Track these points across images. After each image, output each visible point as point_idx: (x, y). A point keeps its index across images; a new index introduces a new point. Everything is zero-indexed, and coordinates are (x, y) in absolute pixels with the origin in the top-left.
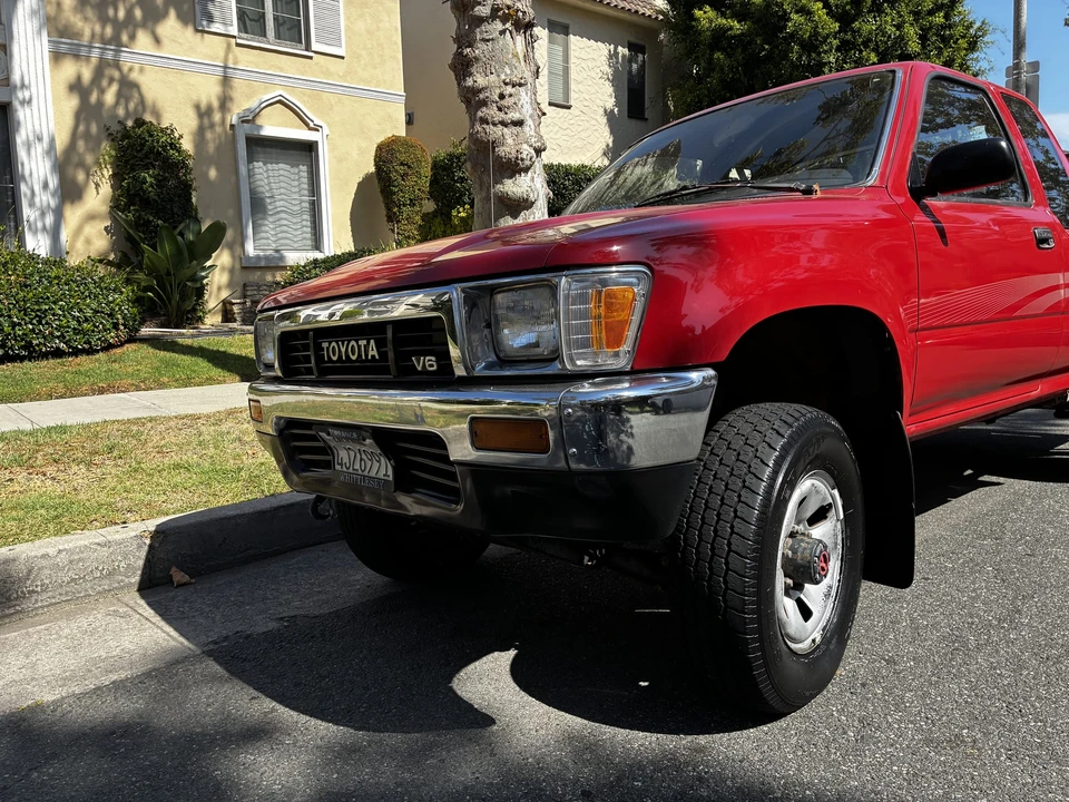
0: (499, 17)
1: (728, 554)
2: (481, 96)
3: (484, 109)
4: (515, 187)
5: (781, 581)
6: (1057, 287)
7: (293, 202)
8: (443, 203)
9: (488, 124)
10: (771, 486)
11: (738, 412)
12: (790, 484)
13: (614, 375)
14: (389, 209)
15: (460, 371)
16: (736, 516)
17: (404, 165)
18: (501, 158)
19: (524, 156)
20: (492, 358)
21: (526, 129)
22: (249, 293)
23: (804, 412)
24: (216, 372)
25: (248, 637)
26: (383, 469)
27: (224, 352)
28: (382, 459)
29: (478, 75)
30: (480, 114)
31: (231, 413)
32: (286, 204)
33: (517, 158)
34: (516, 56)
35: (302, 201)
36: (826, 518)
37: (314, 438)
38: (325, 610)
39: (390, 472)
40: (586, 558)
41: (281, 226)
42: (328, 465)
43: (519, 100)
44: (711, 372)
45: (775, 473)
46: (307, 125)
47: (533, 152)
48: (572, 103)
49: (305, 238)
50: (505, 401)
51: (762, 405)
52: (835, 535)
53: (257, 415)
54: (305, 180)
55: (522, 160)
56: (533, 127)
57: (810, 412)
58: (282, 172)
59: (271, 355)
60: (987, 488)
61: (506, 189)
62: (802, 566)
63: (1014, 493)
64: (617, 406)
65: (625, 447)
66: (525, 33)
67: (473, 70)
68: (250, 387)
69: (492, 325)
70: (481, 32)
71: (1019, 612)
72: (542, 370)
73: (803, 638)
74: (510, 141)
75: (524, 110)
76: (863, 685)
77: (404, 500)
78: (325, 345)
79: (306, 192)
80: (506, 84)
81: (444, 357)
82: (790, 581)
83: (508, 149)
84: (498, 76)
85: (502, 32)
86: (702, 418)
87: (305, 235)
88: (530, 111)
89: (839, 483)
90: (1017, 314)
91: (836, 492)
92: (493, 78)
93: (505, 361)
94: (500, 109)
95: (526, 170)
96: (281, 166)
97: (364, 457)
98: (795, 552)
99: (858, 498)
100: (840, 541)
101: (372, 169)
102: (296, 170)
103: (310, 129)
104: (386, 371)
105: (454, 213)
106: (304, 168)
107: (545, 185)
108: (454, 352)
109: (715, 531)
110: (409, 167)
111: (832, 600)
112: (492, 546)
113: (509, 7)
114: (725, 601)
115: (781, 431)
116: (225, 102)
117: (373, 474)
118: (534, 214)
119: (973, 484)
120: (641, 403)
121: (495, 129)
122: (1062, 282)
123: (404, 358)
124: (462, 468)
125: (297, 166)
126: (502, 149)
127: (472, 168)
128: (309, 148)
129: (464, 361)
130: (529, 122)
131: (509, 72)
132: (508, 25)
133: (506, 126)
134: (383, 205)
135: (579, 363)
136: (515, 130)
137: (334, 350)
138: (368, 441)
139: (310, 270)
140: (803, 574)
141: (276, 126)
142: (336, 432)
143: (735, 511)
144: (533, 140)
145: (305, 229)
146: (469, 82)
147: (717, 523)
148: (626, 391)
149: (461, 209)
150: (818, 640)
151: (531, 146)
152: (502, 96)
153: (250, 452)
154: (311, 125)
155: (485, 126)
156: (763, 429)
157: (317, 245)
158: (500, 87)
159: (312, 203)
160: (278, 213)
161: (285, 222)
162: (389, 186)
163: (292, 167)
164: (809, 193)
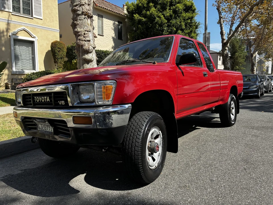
0: (84, 14)
1: (135, 147)
2: (79, 34)
3: (80, 37)
4: (88, 57)
5: (147, 152)
6: (208, 85)
7: (27, 57)
8: (70, 58)
9: (81, 40)
10: (144, 131)
11: (138, 113)
12: (149, 130)
13: (108, 106)
14: (55, 60)
15: (70, 105)
16: (137, 138)
17: (59, 48)
18: (84, 49)
20: (79, 101)
21: (91, 42)
22: (13, 81)
23: (152, 113)
24: (3, 103)
25: (13, 175)
26: (51, 129)
27: (6, 98)
28: (50, 127)
29: (78, 28)
30: (79, 38)
31: (8, 115)
32: (25, 57)
33: (88, 49)
34: (88, 24)
35: (30, 57)
36: (158, 137)
37: (32, 122)
38: (35, 167)
39: (53, 130)
40: (103, 150)
41: (23, 63)
42: (36, 129)
43: (89, 35)
44: (130, 105)
45: (145, 127)
46: (31, 36)
48: (104, 35)
49: (30, 67)
50: (83, 112)
51: (143, 112)
52: (160, 141)
53: (16, 115)
54: (31, 51)
55: (90, 50)
56: (92, 42)
57: (154, 113)
58: (24, 49)
59: (20, 100)
60: (197, 130)
61: (86, 57)
62: (152, 149)
63: (203, 131)
64: (109, 113)
65: (110, 122)
66: (90, 19)
67: (77, 27)
68: (14, 109)
69: (79, 94)
70: (79, 18)
71: (201, 157)
72: (91, 105)
73: (153, 165)
74: (87, 45)
75: (90, 38)
76: (167, 176)
77: (56, 137)
78: (35, 98)
79: (31, 54)
80: (86, 31)
81: (66, 101)
82: (150, 153)
83: (86, 47)
84: (84, 29)
85: (85, 18)
86: (128, 115)
87: (30, 66)
88: (92, 38)
89: (161, 129)
90: (200, 91)
91: (160, 132)
92: (82, 29)
93: (82, 102)
94: (84, 37)
95: (91, 52)
96: (24, 47)
97: (46, 126)
98: (151, 145)
99: (165, 133)
100: (161, 143)
101: (50, 49)
102: (28, 48)
103: (32, 37)
104: (52, 104)
105: (73, 61)
106: (31, 48)
107: (96, 56)
108: (69, 99)
109: (132, 141)
110: (60, 49)
111: (160, 157)
112: (81, 148)
113: (86, 12)
114: (134, 158)
115: (147, 118)
116: (8, 30)
117: (48, 131)
118: (93, 63)
119: (195, 129)
120: (115, 112)
121: (83, 42)
122: (209, 84)
123: (56, 101)
124: (71, 129)
125: (28, 47)
126: (84, 47)
127: (77, 51)
128: (32, 43)
129: (71, 102)
130: (92, 41)
131: (86, 28)
132: (86, 16)
134: (53, 59)
135: (99, 103)
136: (88, 42)
137: (38, 99)
138: (47, 122)
139: (32, 76)
140: (152, 151)
141: (22, 36)
142: (38, 120)
143: (137, 137)
144: (93, 45)
145: (30, 64)
146: (76, 30)
147: (133, 139)
148: (111, 109)
149: (75, 60)
150: (157, 166)
151: (92, 47)
152: (84, 34)
153: (13, 125)
154: (33, 36)
156: (143, 118)
157: (34, 68)
158: (84, 32)
159: (33, 57)
160: (23, 59)
161: (24, 62)
162: (55, 54)
163: (27, 47)
164: (154, 63)
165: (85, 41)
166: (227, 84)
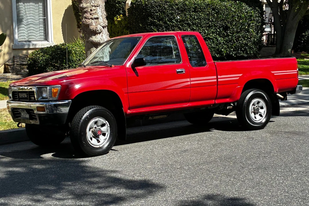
2: (85, 10)
3: (86, 14)
4: (95, 39)
6: (187, 82)
7: (36, 19)
9: (87, 19)
12: (89, 118)
13: (55, 101)
14: (78, 22)
15: (36, 100)
18: (91, 30)
19: (98, 29)
20: (41, 98)
21: (100, 20)
22: (15, 60)
26: (28, 116)
28: (27, 114)
29: (84, 3)
30: (85, 15)
32: (32, 20)
35: (40, 19)
36: (104, 126)
37: (18, 111)
41: (30, 30)
42: (20, 117)
43: (97, 11)
44: (71, 101)
45: (85, 116)
47: (102, 27)
52: (108, 130)
53: (8, 107)
54: (41, 9)
55: (98, 30)
56: (102, 19)
58: (31, 7)
59: (11, 95)
61: (93, 39)
67: (82, 1)
68: (7, 102)
72: (47, 100)
73: (96, 145)
74: (94, 24)
75: (99, 14)
77: (31, 121)
78: (19, 94)
79: (42, 15)
80: (93, 6)
81: (34, 97)
83: (93, 27)
84: (90, 4)
87: (41, 34)
88: (101, 14)
92: (88, 4)
93: (43, 98)
94: (91, 14)
95: (100, 33)
96: (31, 4)
97: (25, 114)
98: (94, 130)
101: (71, 4)
102: (37, 5)
104: (28, 99)
106: (41, 4)
108: (36, 97)
111: (106, 140)
117: (26, 117)
121: (89, 20)
122: (189, 80)
123: (30, 97)
124: (37, 115)
125: (38, 3)
126: (91, 27)
130: (101, 18)
131: (94, 2)
133: (93, 20)
135: (50, 99)
136: (96, 20)
137: (21, 95)
138: (25, 111)
139: (39, 54)
142: (21, 110)
144: (102, 23)
145: (41, 31)
146: (81, 5)
149: (119, 17)
150: (101, 147)
151: (101, 26)
152: (91, 10)
153: (9, 119)
155: (86, 20)
157: (46, 38)
158: (91, 7)
159: (44, 20)
160: (29, 24)
161: (32, 28)
162: (78, 12)
163: (36, 3)
164: (111, 66)
165: (92, 19)
166: (238, 78)
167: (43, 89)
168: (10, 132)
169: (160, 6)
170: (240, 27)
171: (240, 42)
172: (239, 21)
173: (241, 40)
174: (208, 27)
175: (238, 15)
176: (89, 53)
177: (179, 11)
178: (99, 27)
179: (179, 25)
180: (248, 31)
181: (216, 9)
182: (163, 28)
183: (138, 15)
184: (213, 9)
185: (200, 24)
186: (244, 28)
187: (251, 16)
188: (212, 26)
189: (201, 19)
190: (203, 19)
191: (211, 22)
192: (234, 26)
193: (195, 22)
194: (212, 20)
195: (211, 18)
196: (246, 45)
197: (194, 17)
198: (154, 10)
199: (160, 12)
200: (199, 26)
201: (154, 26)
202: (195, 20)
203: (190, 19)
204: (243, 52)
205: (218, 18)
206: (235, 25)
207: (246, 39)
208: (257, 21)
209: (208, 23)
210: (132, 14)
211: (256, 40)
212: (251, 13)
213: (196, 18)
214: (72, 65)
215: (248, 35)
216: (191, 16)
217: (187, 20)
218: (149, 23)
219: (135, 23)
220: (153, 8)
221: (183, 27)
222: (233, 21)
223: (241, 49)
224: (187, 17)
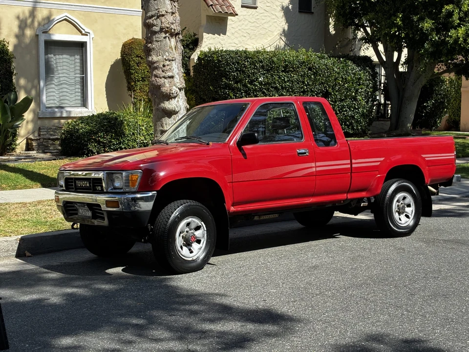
0: (163, 31)
2: (155, 65)
3: (156, 71)
4: (169, 105)
6: (311, 167)
7: (71, 78)
9: (158, 77)
12: (179, 218)
13: (134, 192)
14: (129, 83)
15: (105, 191)
17: (139, 57)
18: (163, 92)
19: (173, 92)
20: (112, 188)
21: (175, 79)
22: (42, 133)
26: (89, 214)
27: (32, 171)
28: (89, 211)
29: (154, 56)
30: (154, 73)
32: (66, 79)
33: (170, 93)
34: (171, 48)
35: (76, 77)
36: (199, 229)
37: (73, 207)
39: (91, 214)
42: (77, 214)
43: (172, 67)
44: (155, 192)
46: (81, 32)
47: (178, 90)
49: (76, 100)
52: (204, 234)
53: (57, 200)
54: (79, 64)
55: (172, 93)
56: (178, 78)
58: (65, 60)
59: (62, 183)
61: (165, 106)
62: (187, 239)
66: (176, 37)
67: (152, 53)
68: (55, 192)
69: (113, 181)
70: (156, 38)
72: (121, 191)
73: (188, 257)
74: (167, 85)
75: (174, 71)
77: (94, 221)
78: (77, 182)
79: (79, 72)
80: (166, 60)
81: (102, 186)
82: (186, 243)
83: (166, 89)
85: (165, 38)
87: (77, 98)
88: (177, 71)
89: (202, 219)
90: (286, 176)
91: (203, 223)
92: (160, 57)
93: (115, 188)
94: (163, 71)
95: (175, 97)
96: (65, 56)
97: (85, 211)
99: (212, 225)
100: (206, 236)
101: (119, 57)
102: (73, 58)
103: (83, 34)
104: (90, 189)
106: (78, 57)
107: (185, 103)
108: (104, 185)
111: (202, 251)
113: (168, 28)
117: (87, 215)
118: (179, 116)
121: (160, 80)
122: (314, 166)
123: (94, 186)
124: (105, 212)
125: (74, 55)
126: (164, 88)
128: (82, 46)
129: (105, 188)
130: (177, 76)
131: (167, 55)
132: (167, 35)
133: (166, 79)
134: (125, 81)
135: (126, 190)
136: (170, 80)
137: (79, 184)
138: (86, 207)
139: (78, 124)
141: (60, 34)
142: (79, 204)
144: (178, 84)
145: (77, 94)
146: (150, 59)
150: (194, 259)
151: (177, 87)
152: (164, 66)
153: (50, 217)
154: (83, 32)
155: (156, 78)
157: (84, 104)
158: (163, 61)
159: (82, 78)
160: (61, 84)
161: (65, 90)
162: (129, 69)
163: (71, 56)
164: (208, 144)
165: (164, 77)
166: (379, 163)
167: (115, 175)
168: (55, 236)
169: (238, 63)
170: (345, 93)
171: (344, 114)
172: (343, 85)
173: (346, 111)
174: (302, 92)
175: (342, 77)
176: (160, 125)
177: (264, 71)
178: (175, 89)
179: (263, 88)
180: (355, 99)
181: (314, 69)
182: (242, 93)
183: (208, 75)
184: (310, 69)
185: (292, 89)
186: (351, 95)
187: (360, 79)
188: (308, 91)
189: (293, 82)
190: (295, 81)
191: (306, 86)
192: (337, 92)
193: (285, 85)
194: (308, 82)
195: (307, 81)
196: (353, 117)
197: (284, 79)
198: (230, 69)
199: (238, 71)
200: (290, 91)
201: (229, 89)
202: (285, 82)
203: (278, 81)
204: (348, 127)
205: (315, 80)
206: (339, 91)
207: (352, 109)
208: (368, 86)
209: (302, 87)
210: (200, 73)
211: (365, 111)
212: (360, 75)
213: (286, 80)
214: (123, 141)
215: (355, 104)
216: (280, 78)
217: (275, 83)
218: (223, 85)
219: (204, 86)
220: (228, 65)
221: (269, 91)
222: (336, 85)
223: (345, 123)
224: (274, 79)
